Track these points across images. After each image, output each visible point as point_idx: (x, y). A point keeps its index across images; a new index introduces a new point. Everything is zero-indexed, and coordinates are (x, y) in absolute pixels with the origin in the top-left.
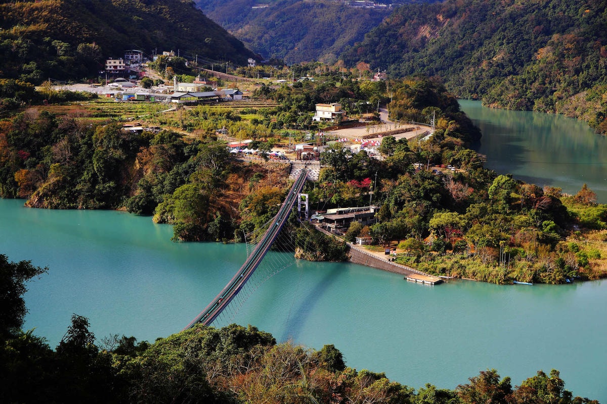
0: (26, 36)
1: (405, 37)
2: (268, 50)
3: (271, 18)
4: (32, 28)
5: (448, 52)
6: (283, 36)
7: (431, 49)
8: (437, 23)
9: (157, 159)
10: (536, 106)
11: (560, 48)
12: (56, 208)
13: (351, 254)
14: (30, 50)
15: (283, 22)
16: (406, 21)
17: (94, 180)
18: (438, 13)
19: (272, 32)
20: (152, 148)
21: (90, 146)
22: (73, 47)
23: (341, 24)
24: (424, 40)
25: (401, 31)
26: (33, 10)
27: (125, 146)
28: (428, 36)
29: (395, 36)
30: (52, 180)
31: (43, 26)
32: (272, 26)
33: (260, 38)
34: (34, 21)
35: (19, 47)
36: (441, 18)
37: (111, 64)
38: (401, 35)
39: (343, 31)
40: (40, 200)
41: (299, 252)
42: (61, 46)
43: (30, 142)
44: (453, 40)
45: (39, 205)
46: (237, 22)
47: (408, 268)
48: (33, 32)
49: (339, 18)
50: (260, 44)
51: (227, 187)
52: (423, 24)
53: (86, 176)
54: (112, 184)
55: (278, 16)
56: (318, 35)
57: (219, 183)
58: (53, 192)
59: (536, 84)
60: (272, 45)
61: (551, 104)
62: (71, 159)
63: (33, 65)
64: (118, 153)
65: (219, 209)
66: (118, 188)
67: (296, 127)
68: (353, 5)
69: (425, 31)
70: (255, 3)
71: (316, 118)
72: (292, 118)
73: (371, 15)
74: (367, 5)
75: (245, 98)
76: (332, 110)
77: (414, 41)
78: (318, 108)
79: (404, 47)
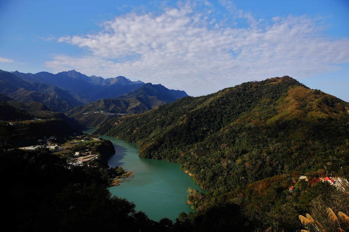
3: (87, 117)
4: (22, 134)
5: (120, 129)
6: (89, 121)
7: (117, 127)
8: (118, 122)
10: (133, 142)
11: (137, 130)
15: (89, 118)
16: (111, 121)
18: (118, 120)
19: (87, 120)
22: (31, 138)
24: (116, 125)
25: (111, 123)
29: (110, 125)
32: (87, 118)
33: (84, 121)
37: (39, 140)
39: (103, 120)
42: (28, 138)
44: (121, 126)
46: (80, 117)
49: (102, 117)
50: (84, 123)
55: (89, 116)
56: (97, 121)
59: (133, 138)
60: (87, 123)
61: (135, 142)
67: (70, 157)
68: (105, 114)
69: (116, 123)
70: (84, 112)
71: (75, 155)
72: (70, 155)
73: (109, 116)
74: (108, 114)
75: (64, 150)
76: (78, 153)
77: (113, 126)
78: (76, 153)
79: (111, 127)
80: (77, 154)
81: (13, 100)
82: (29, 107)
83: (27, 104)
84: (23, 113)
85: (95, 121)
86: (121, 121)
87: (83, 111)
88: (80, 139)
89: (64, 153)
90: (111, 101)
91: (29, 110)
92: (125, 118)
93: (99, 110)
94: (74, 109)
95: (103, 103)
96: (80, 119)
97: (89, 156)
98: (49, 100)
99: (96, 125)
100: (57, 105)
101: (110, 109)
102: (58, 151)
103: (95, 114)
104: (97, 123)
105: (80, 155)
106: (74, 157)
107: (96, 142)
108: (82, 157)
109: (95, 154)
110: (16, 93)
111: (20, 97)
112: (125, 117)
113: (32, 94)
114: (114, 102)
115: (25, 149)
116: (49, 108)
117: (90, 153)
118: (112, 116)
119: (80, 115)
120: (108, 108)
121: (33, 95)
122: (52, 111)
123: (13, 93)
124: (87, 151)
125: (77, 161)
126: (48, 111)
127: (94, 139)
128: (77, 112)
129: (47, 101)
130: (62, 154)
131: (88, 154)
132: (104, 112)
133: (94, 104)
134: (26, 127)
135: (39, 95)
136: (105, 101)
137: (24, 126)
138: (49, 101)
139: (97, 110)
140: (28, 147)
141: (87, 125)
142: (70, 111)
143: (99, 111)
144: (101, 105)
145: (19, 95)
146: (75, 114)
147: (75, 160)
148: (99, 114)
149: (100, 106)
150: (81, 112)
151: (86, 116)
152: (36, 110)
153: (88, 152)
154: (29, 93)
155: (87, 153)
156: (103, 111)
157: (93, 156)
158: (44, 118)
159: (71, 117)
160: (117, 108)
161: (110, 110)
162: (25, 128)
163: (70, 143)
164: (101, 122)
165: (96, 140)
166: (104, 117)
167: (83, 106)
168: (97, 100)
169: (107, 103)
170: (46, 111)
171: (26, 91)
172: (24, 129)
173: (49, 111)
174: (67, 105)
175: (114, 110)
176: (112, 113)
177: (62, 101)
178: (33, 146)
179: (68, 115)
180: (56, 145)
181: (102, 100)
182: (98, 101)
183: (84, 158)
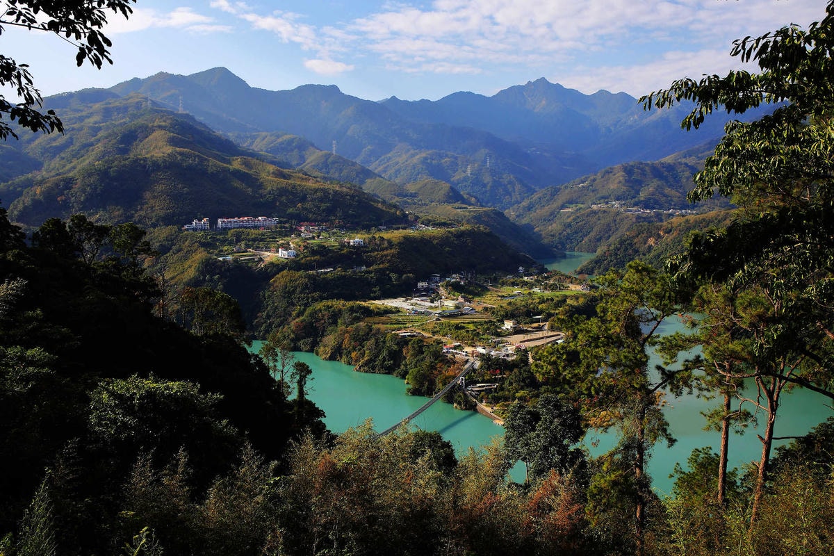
0: (377, 271)
1: (637, 246)
2: (565, 242)
3: (569, 220)
4: (381, 266)
6: (576, 233)
7: (653, 253)
8: (659, 236)
9: (411, 352)
12: (366, 372)
13: (477, 407)
14: (377, 279)
15: (577, 223)
16: (639, 234)
17: (384, 359)
18: (659, 230)
19: (568, 230)
20: (410, 346)
21: (384, 342)
22: (400, 277)
23: (616, 225)
24: (650, 247)
25: (636, 241)
26: (382, 256)
27: (398, 344)
28: (653, 245)
29: (631, 245)
30: (366, 359)
31: (387, 265)
32: (569, 225)
33: (560, 234)
34: (383, 262)
35: (372, 278)
36: (662, 233)
37: (420, 284)
38: (635, 244)
39: (617, 229)
40: (360, 368)
41: (455, 405)
42: (394, 276)
43: (360, 338)
45: (359, 370)
46: (549, 221)
47: (496, 416)
48: (381, 269)
49: (615, 221)
50: (560, 238)
51: (436, 369)
52: (650, 237)
53: (380, 358)
54: (392, 362)
55: (574, 219)
56: (600, 232)
57: (432, 367)
58: (366, 364)
60: (568, 238)
62: (375, 349)
63: (378, 288)
64: (395, 347)
65: (428, 381)
66: (394, 364)
67: (489, 334)
68: (626, 211)
69: (651, 241)
70: (563, 207)
71: (504, 328)
72: (488, 329)
73: (638, 217)
74: (636, 211)
75: (476, 312)
76: (512, 324)
77: (643, 248)
78: (505, 322)
79: (636, 251)
80: (508, 325)
81: (380, 176)
82: (416, 193)
83: (411, 188)
84: (393, 211)
85: (593, 234)
86: (668, 233)
87: (560, 203)
88: (531, 286)
89: (473, 323)
90: (647, 168)
91: (415, 204)
92: (680, 225)
93: (605, 199)
94: (535, 197)
95: (621, 178)
96: (550, 227)
97: (540, 334)
98: (469, 172)
99: (596, 247)
100: (488, 188)
101: (643, 196)
102: (462, 314)
103: (595, 213)
104: (599, 240)
105: (517, 331)
106: (498, 335)
107: (571, 297)
108: (521, 337)
109: (559, 330)
110: (390, 158)
111: (397, 167)
112: (683, 219)
113: (426, 159)
114: (657, 172)
115: (383, 304)
116: (465, 196)
117: (546, 327)
118: (648, 219)
119: (550, 215)
120: (638, 192)
121: (429, 161)
122: (470, 204)
123: (383, 157)
124: (538, 321)
125: (504, 346)
126: (461, 206)
127: (572, 287)
128: (544, 206)
129: (463, 175)
130: (469, 323)
131: (540, 329)
132: (621, 206)
133: (594, 180)
134: (391, 249)
135: (443, 161)
136: (628, 171)
137: (386, 244)
138: (469, 175)
139: (602, 198)
140: (392, 300)
141: (568, 246)
142: (525, 203)
143: (607, 203)
144: (616, 183)
145: (397, 163)
146: (537, 211)
147: (499, 342)
148: (605, 212)
149: (612, 187)
150: (555, 205)
151: (569, 217)
152: (432, 202)
153: (542, 324)
154: (417, 157)
155: (535, 325)
156: (618, 202)
157: (551, 336)
158: (444, 224)
159: (525, 221)
160: (667, 191)
161: (642, 199)
162: (389, 251)
163: (499, 296)
164: (610, 236)
165: (575, 289)
166: (622, 220)
167: (560, 189)
168: (603, 170)
169: (634, 177)
170: (457, 205)
171: (412, 151)
172: (385, 253)
173: (464, 206)
174: (518, 187)
175: (654, 199)
176: (646, 207)
177: (504, 176)
178: (404, 299)
179: (518, 216)
180: (461, 300)
181: (617, 167)
182: (607, 172)
183: (526, 339)
